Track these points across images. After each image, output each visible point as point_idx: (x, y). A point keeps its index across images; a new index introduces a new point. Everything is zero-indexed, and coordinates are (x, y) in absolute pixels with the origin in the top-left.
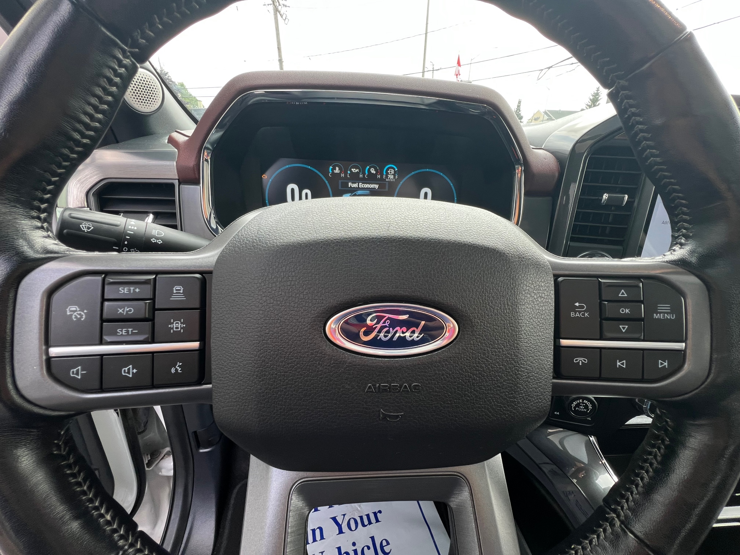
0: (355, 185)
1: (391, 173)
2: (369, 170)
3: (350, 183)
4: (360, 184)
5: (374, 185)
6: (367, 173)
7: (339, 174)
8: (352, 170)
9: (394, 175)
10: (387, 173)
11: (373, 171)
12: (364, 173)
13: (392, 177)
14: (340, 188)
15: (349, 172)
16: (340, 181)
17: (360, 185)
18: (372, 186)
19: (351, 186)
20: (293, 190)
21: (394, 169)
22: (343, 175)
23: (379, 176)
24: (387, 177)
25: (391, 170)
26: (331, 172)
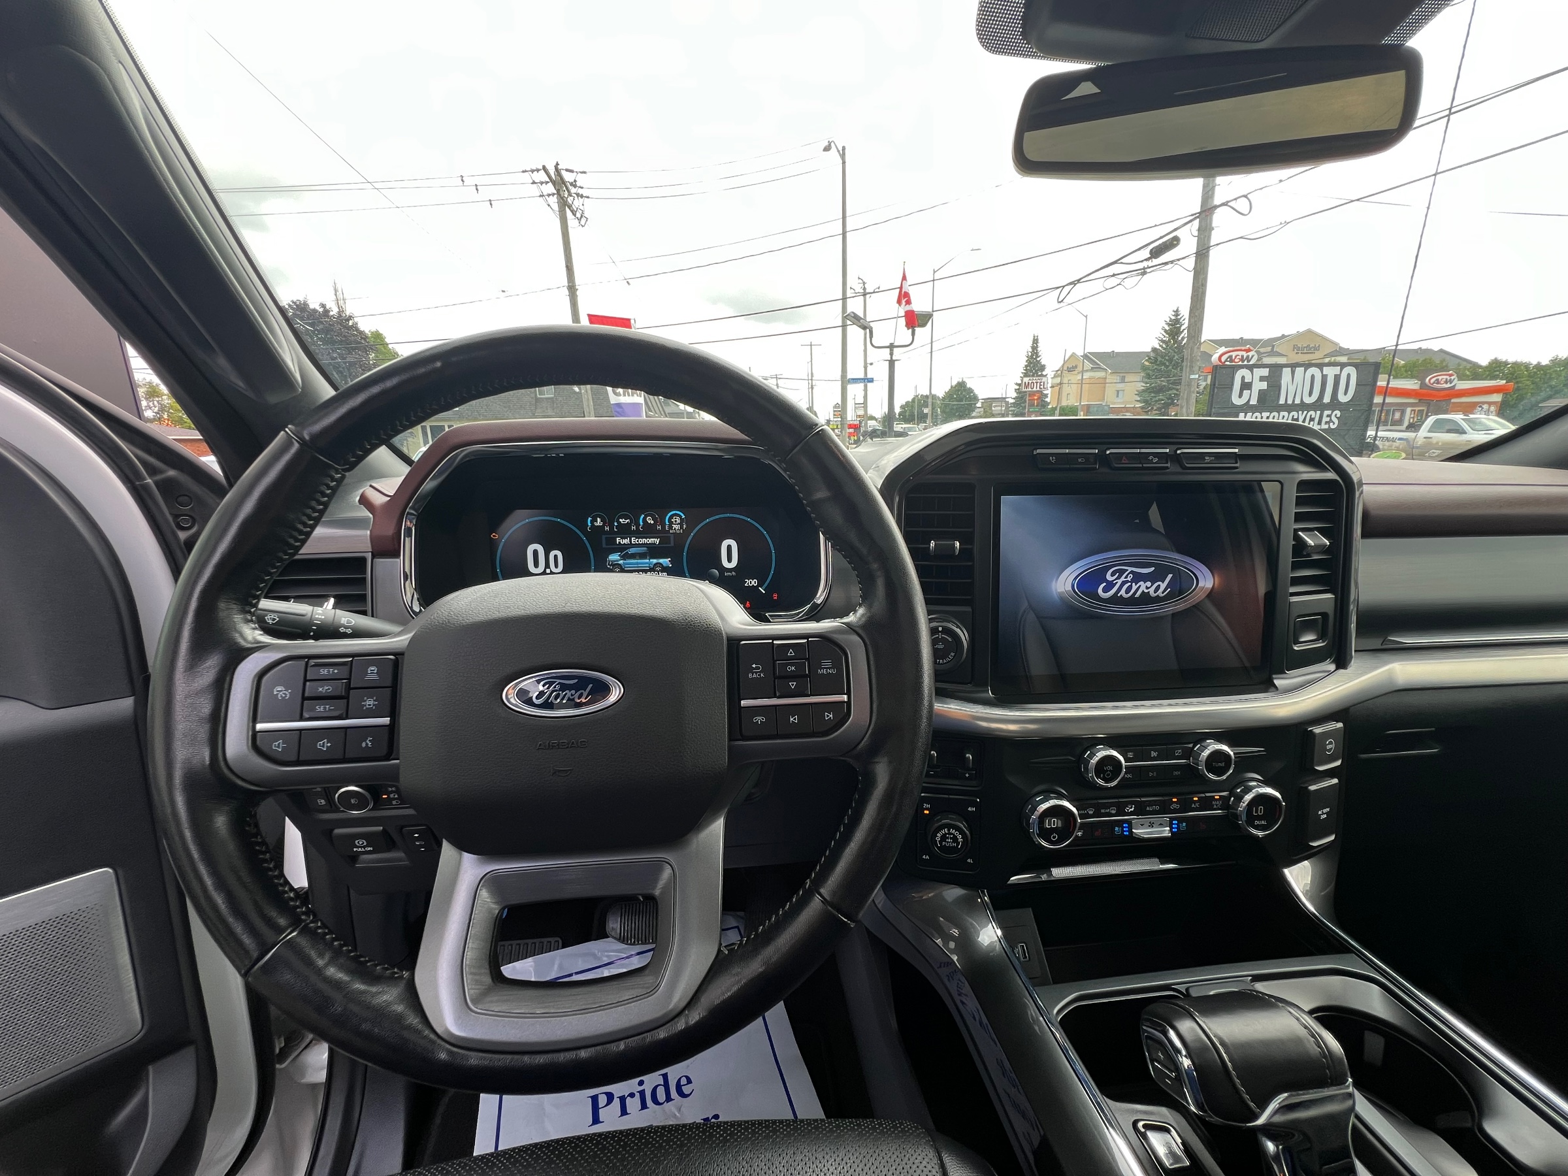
0: (626, 541)
1: (676, 521)
2: (644, 520)
3: (618, 539)
4: (633, 538)
5: (653, 540)
6: (641, 524)
7: (603, 527)
8: (620, 520)
9: (681, 524)
10: (671, 523)
11: (650, 521)
12: (638, 525)
13: (676, 527)
14: (604, 546)
15: (616, 524)
16: (604, 537)
17: (633, 541)
18: (651, 541)
19: (619, 542)
20: (535, 553)
21: (680, 517)
22: (607, 528)
23: (659, 527)
24: (671, 527)
25: (676, 518)
26: (590, 524)
